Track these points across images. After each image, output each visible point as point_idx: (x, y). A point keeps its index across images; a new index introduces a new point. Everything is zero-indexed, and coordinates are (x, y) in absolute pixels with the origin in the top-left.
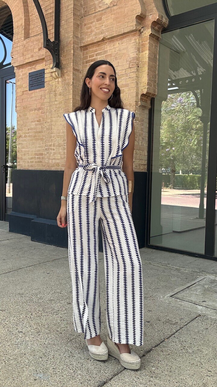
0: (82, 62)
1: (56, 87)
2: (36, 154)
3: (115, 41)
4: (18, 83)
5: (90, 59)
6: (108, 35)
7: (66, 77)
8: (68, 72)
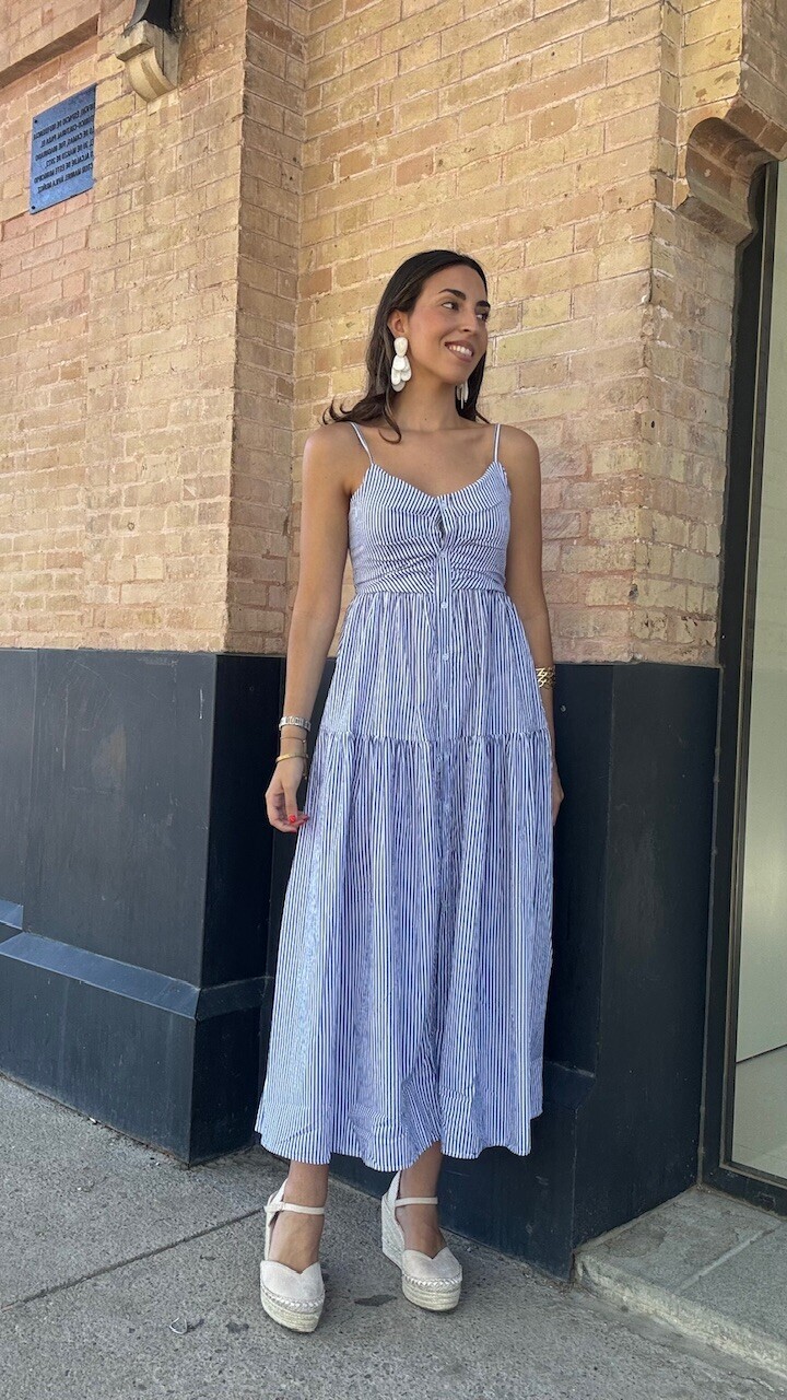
1: (151, 147)
2: (55, 562)
7: (209, 76)
8: (222, 46)
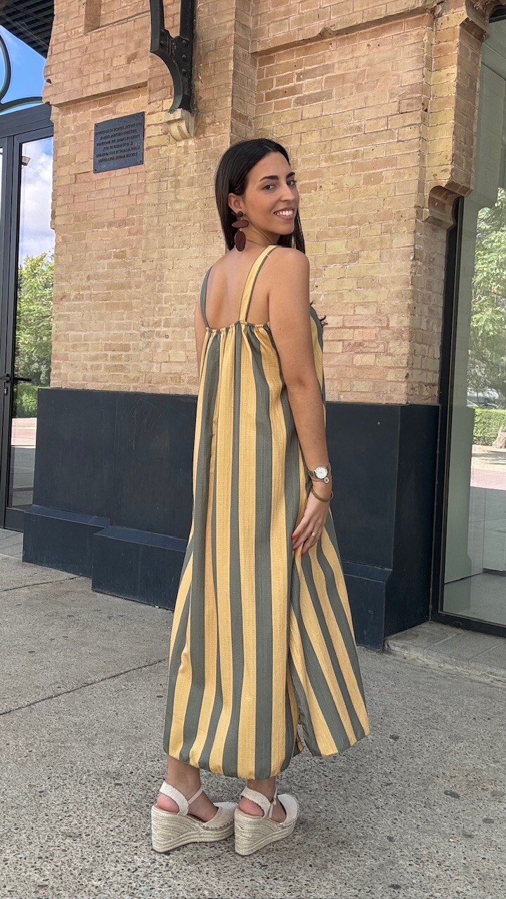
0: (255, 96)
1: (178, 163)
2: (109, 347)
3: (358, 39)
4: (64, 151)
5: (280, 87)
6: (336, 21)
7: (211, 136)
8: (218, 123)
